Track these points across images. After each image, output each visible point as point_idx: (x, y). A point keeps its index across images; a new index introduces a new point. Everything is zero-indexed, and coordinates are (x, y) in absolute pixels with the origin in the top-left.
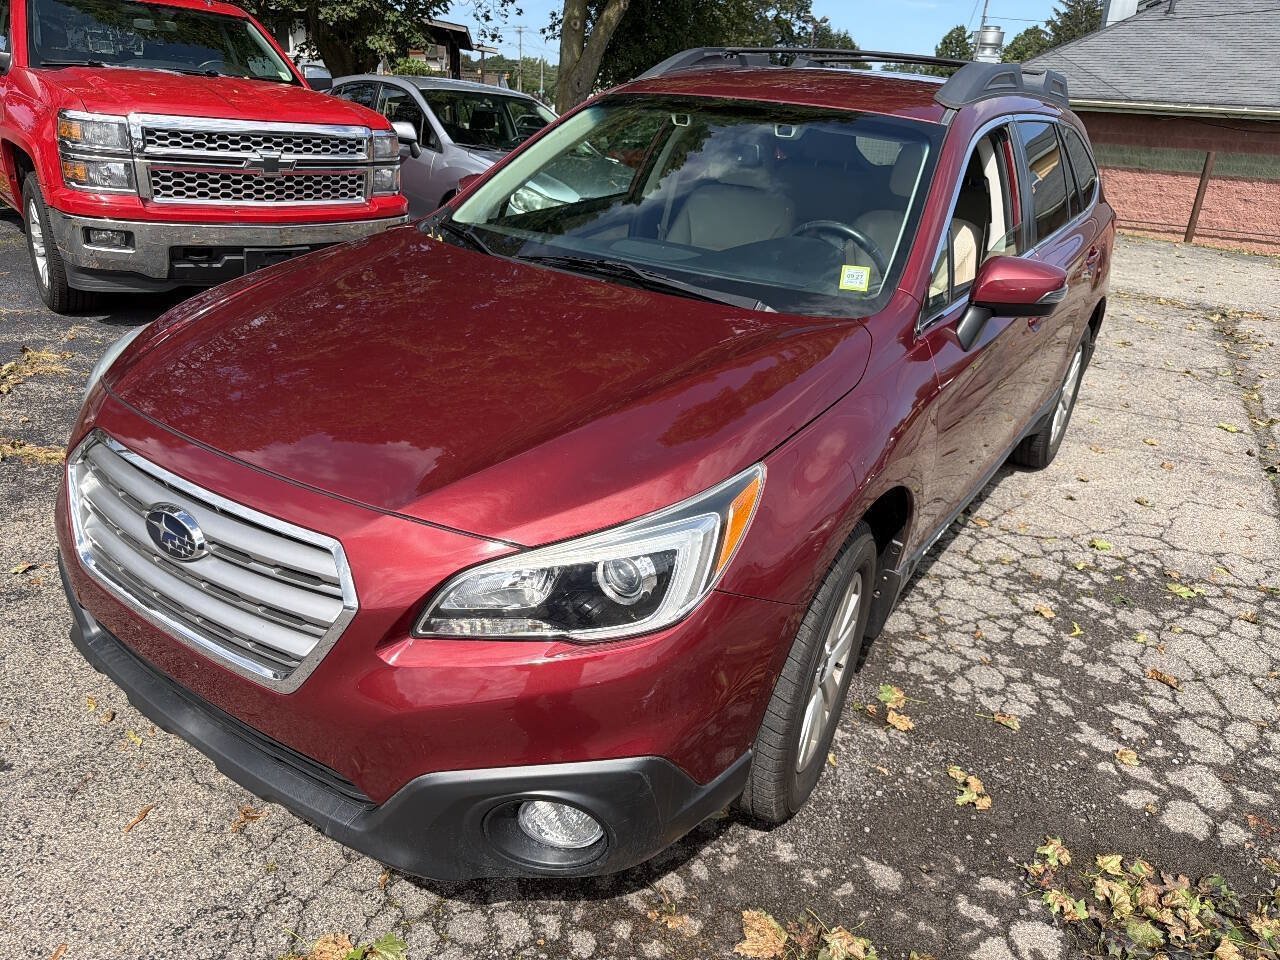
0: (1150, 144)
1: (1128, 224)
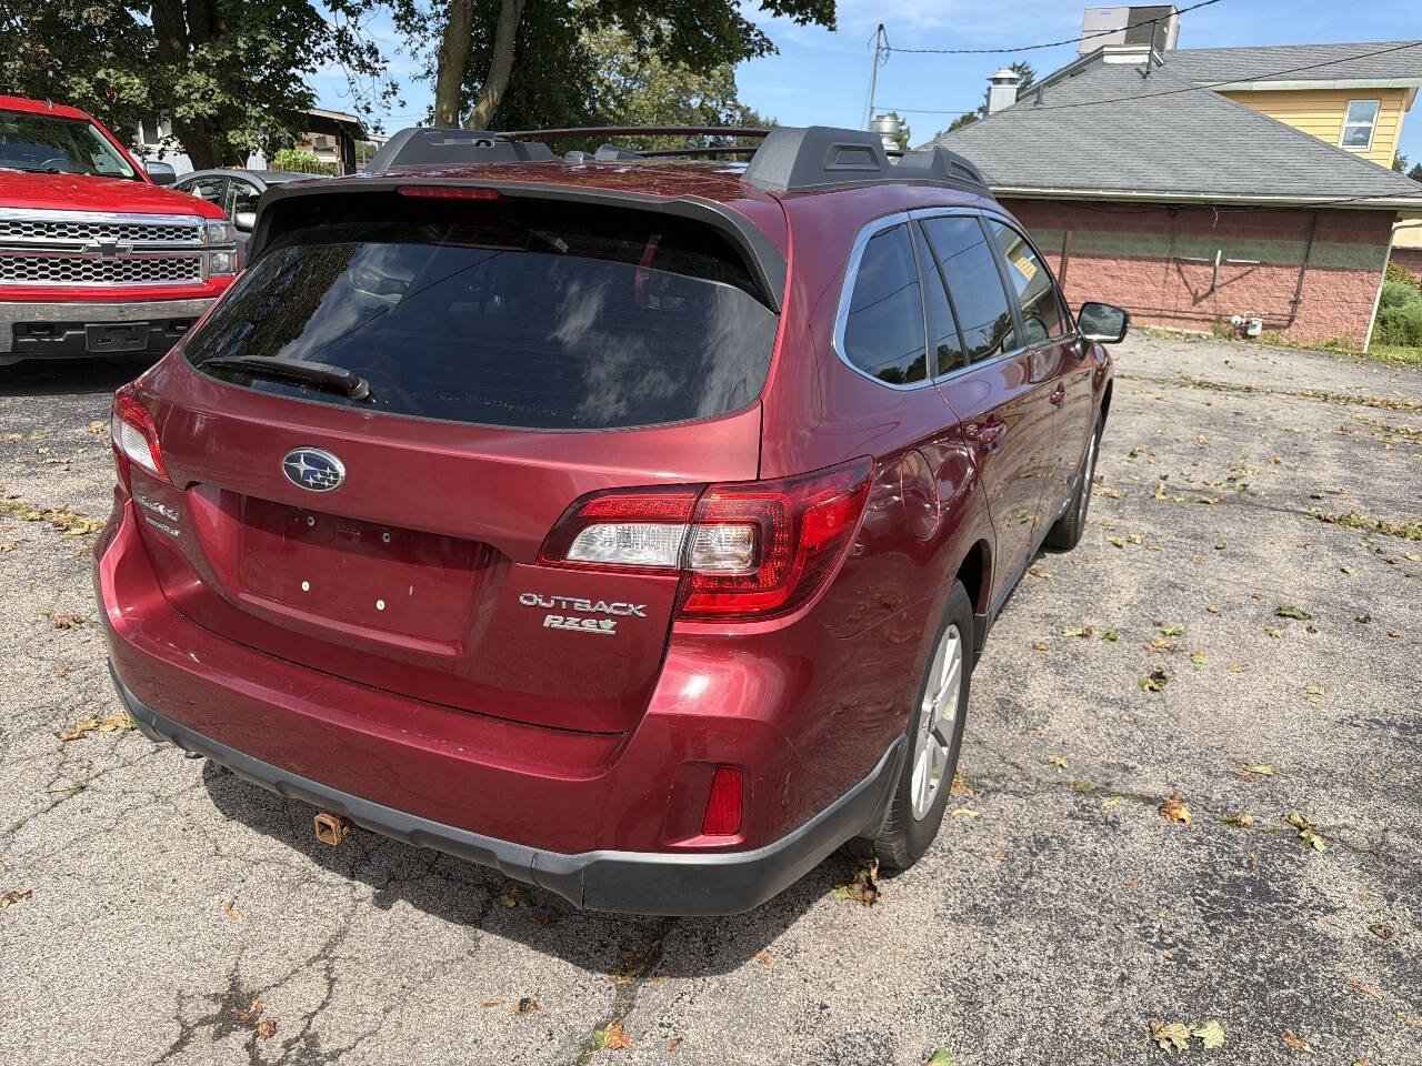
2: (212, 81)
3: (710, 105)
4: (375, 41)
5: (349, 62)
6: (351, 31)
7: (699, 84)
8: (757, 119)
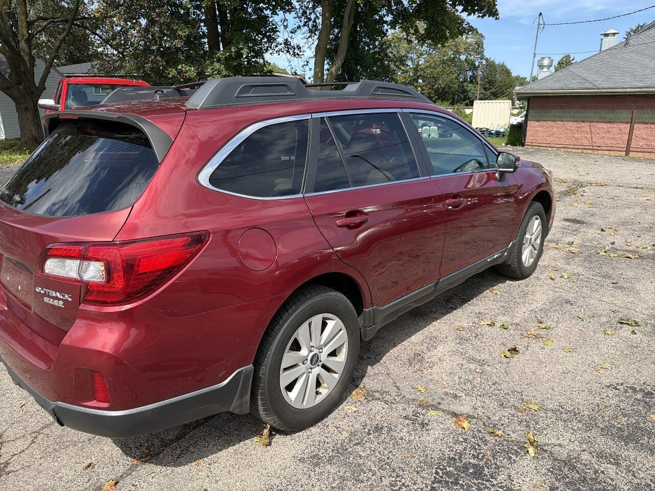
0: (613, 109)
1: (606, 148)
2: (222, 66)
3: (470, 58)
4: (300, 43)
5: (290, 53)
6: (289, 39)
7: (464, 49)
8: (494, 63)
